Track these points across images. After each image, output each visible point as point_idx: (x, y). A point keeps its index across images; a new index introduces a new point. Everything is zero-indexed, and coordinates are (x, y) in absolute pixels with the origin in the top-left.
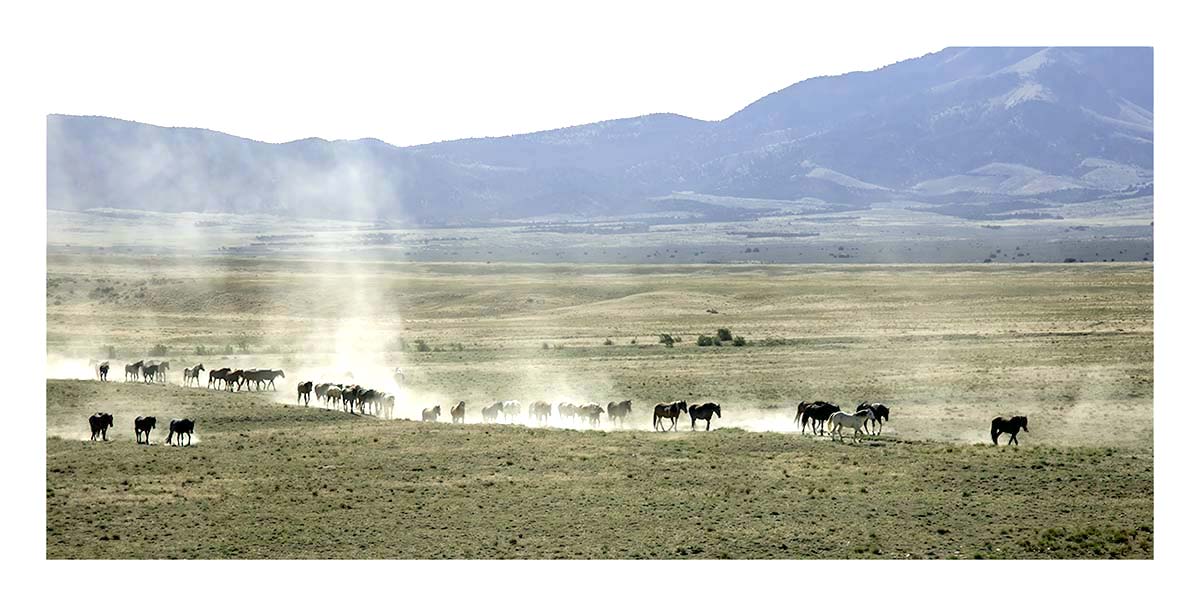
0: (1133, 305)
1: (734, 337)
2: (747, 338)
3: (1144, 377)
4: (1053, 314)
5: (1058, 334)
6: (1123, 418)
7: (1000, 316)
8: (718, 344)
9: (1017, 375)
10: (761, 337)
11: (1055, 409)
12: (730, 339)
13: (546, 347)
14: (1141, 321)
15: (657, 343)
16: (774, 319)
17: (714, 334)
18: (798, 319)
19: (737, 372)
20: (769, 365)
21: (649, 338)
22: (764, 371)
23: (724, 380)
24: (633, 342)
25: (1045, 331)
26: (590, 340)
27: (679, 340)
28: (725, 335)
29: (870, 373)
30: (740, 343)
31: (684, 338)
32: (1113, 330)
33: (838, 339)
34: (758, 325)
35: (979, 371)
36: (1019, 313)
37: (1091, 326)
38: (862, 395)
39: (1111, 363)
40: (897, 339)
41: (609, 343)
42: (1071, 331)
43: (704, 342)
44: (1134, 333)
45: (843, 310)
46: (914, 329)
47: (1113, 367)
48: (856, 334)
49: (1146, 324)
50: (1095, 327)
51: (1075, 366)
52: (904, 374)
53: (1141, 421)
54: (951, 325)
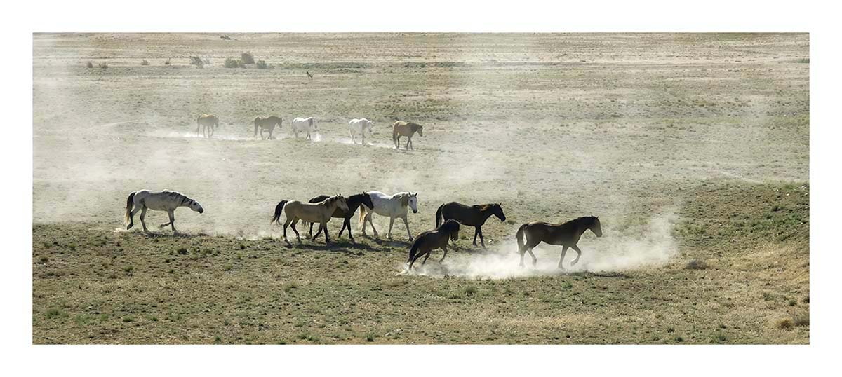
0: (587, 40)
1: (256, 60)
2: (268, 62)
3: (622, 101)
4: (522, 47)
5: (532, 64)
6: (619, 134)
7: (478, 47)
8: (243, 66)
9: (517, 97)
10: (278, 61)
11: (562, 126)
12: (254, 63)
13: (90, 66)
14: (598, 53)
15: (188, 65)
16: (283, 45)
17: (238, 58)
18: (305, 46)
19: (278, 91)
20: (302, 85)
21: (179, 60)
22: (300, 90)
23: (268, 97)
24: (167, 63)
25: (520, 60)
26: (127, 60)
27: (208, 62)
28: (248, 59)
29: (392, 93)
30: (262, 66)
31: (211, 60)
32: (577, 61)
33: (346, 64)
34: (272, 51)
35: (484, 94)
36: (493, 45)
37: (558, 57)
38: (392, 112)
39: (591, 88)
40: (396, 65)
41: (145, 63)
42: (541, 61)
43: (231, 64)
44: (594, 64)
45: (342, 39)
46: (409, 57)
47: (594, 92)
48: (360, 60)
49: (603, 56)
50: (560, 58)
51: (562, 91)
52: (422, 95)
53: (634, 136)
54: (440, 54)
